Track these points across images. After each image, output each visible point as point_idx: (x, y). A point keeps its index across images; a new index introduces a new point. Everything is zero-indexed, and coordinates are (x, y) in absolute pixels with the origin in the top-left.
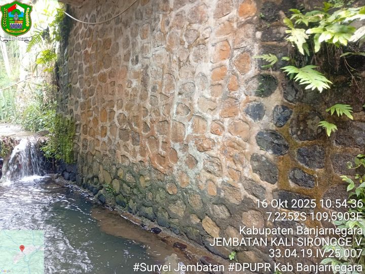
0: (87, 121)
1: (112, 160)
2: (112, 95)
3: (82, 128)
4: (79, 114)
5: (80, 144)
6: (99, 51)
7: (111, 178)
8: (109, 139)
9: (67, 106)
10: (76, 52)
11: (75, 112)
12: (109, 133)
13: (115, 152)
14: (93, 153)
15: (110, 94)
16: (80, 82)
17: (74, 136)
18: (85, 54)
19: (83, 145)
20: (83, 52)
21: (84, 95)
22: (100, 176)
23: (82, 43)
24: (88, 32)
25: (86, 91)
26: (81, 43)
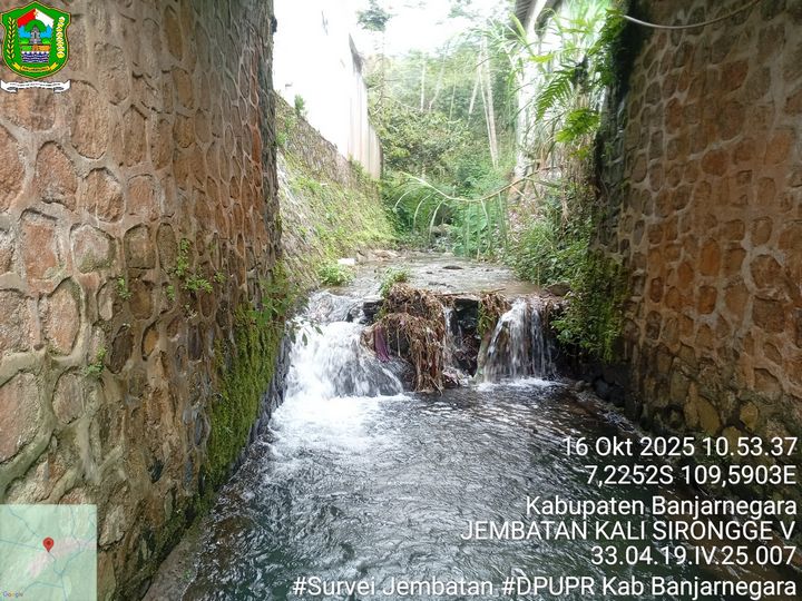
0: (663, 268)
1: (725, 376)
2: (741, 206)
3: (647, 286)
4: (645, 251)
5: (642, 324)
6: (708, 96)
7: (721, 421)
8: (721, 318)
9: (615, 234)
10: (648, 105)
11: (634, 248)
12: (724, 305)
13: (737, 356)
14: (674, 350)
15: (734, 205)
16: (651, 176)
17: (628, 303)
18: (671, 107)
19: (649, 327)
20: (665, 102)
21: (660, 205)
22: (690, 409)
23: (665, 82)
24: (682, 54)
25: (665, 197)
26: (661, 84)
